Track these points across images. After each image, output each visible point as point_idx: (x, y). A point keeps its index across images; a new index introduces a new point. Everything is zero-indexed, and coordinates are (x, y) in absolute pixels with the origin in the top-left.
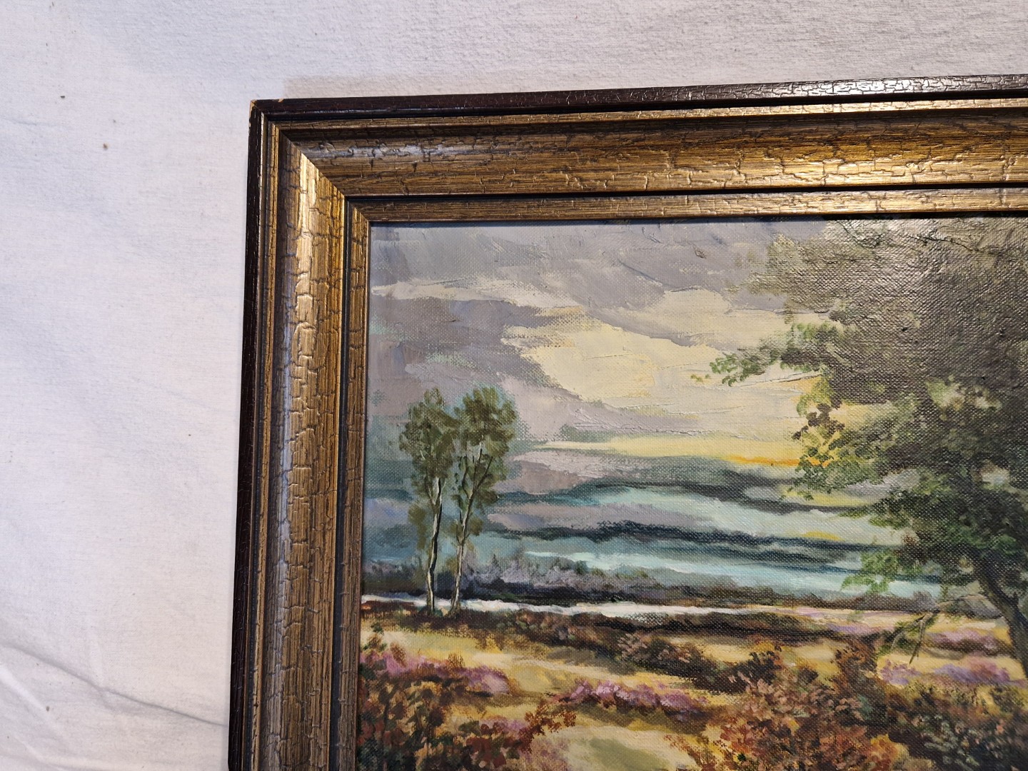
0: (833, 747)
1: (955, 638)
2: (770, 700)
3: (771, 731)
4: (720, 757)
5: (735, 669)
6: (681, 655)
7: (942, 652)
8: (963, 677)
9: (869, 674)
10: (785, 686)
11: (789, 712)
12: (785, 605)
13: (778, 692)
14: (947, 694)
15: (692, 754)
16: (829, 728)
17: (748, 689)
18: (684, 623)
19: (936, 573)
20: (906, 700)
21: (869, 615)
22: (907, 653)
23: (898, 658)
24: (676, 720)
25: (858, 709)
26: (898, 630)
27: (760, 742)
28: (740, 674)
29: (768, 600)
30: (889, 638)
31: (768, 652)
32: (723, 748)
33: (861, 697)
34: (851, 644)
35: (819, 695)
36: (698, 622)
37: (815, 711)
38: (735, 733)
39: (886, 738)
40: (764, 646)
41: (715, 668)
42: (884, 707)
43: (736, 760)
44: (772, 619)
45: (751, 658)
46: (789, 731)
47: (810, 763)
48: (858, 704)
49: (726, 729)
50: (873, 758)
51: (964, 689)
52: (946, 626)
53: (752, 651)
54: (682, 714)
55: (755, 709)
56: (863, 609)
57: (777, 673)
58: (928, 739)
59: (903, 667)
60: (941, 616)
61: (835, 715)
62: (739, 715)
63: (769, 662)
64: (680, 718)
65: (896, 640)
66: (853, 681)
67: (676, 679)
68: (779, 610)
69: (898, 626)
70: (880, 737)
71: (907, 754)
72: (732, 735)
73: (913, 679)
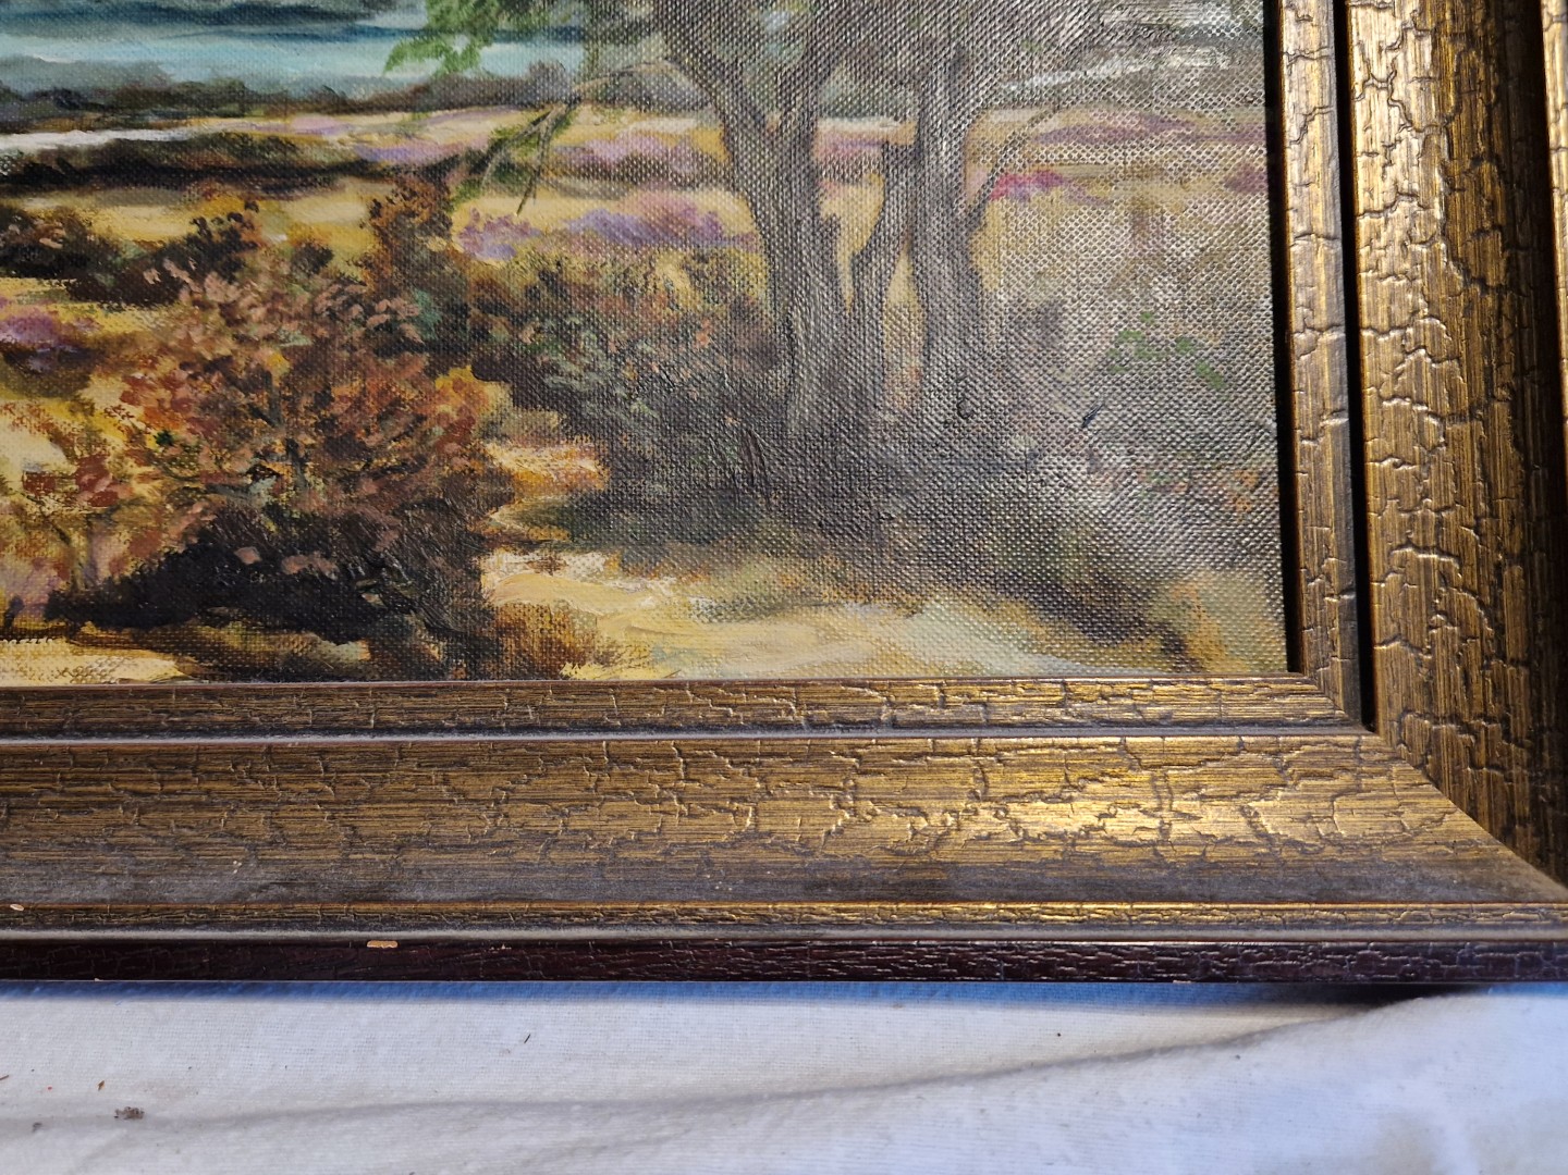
0: (357, 403)
1: (611, 154)
2: (231, 316)
3: (230, 381)
4: (116, 441)
5: (159, 254)
6: (47, 233)
7: (583, 185)
8: (626, 234)
9: (436, 244)
10: (263, 284)
11: (269, 338)
12: (269, 114)
13: (249, 297)
14: (592, 273)
15: (58, 438)
16: (353, 364)
17: (184, 296)
18: (54, 166)
19: (574, 22)
20: (507, 291)
21: (438, 120)
22: (513, 193)
23: (494, 203)
24: (27, 371)
25: (411, 320)
26: (497, 146)
27: (205, 406)
28: (169, 266)
29: (234, 108)
30: (477, 163)
31: (231, 216)
32: (126, 422)
33: (418, 294)
34: (402, 184)
35: (334, 297)
36: (83, 163)
37: (322, 332)
38: (151, 388)
39: (465, 373)
40: (221, 205)
41: (116, 254)
42: (464, 309)
43: (151, 444)
44: (241, 145)
45: (194, 229)
46: (267, 376)
47: (310, 441)
48: (414, 309)
49: (135, 382)
50: (440, 418)
51: (629, 258)
52: (594, 132)
53: (198, 214)
54: (41, 357)
55: (197, 336)
56: (429, 108)
57: (247, 257)
58: (553, 369)
59: (505, 222)
60: (585, 112)
61: (366, 336)
62: (164, 350)
63: (232, 235)
64: (35, 365)
65: (491, 167)
66: (401, 262)
67: (31, 284)
68: (255, 126)
69: (497, 137)
70: (454, 373)
71: (509, 403)
72: (148, 394)
73: (524, 246)
